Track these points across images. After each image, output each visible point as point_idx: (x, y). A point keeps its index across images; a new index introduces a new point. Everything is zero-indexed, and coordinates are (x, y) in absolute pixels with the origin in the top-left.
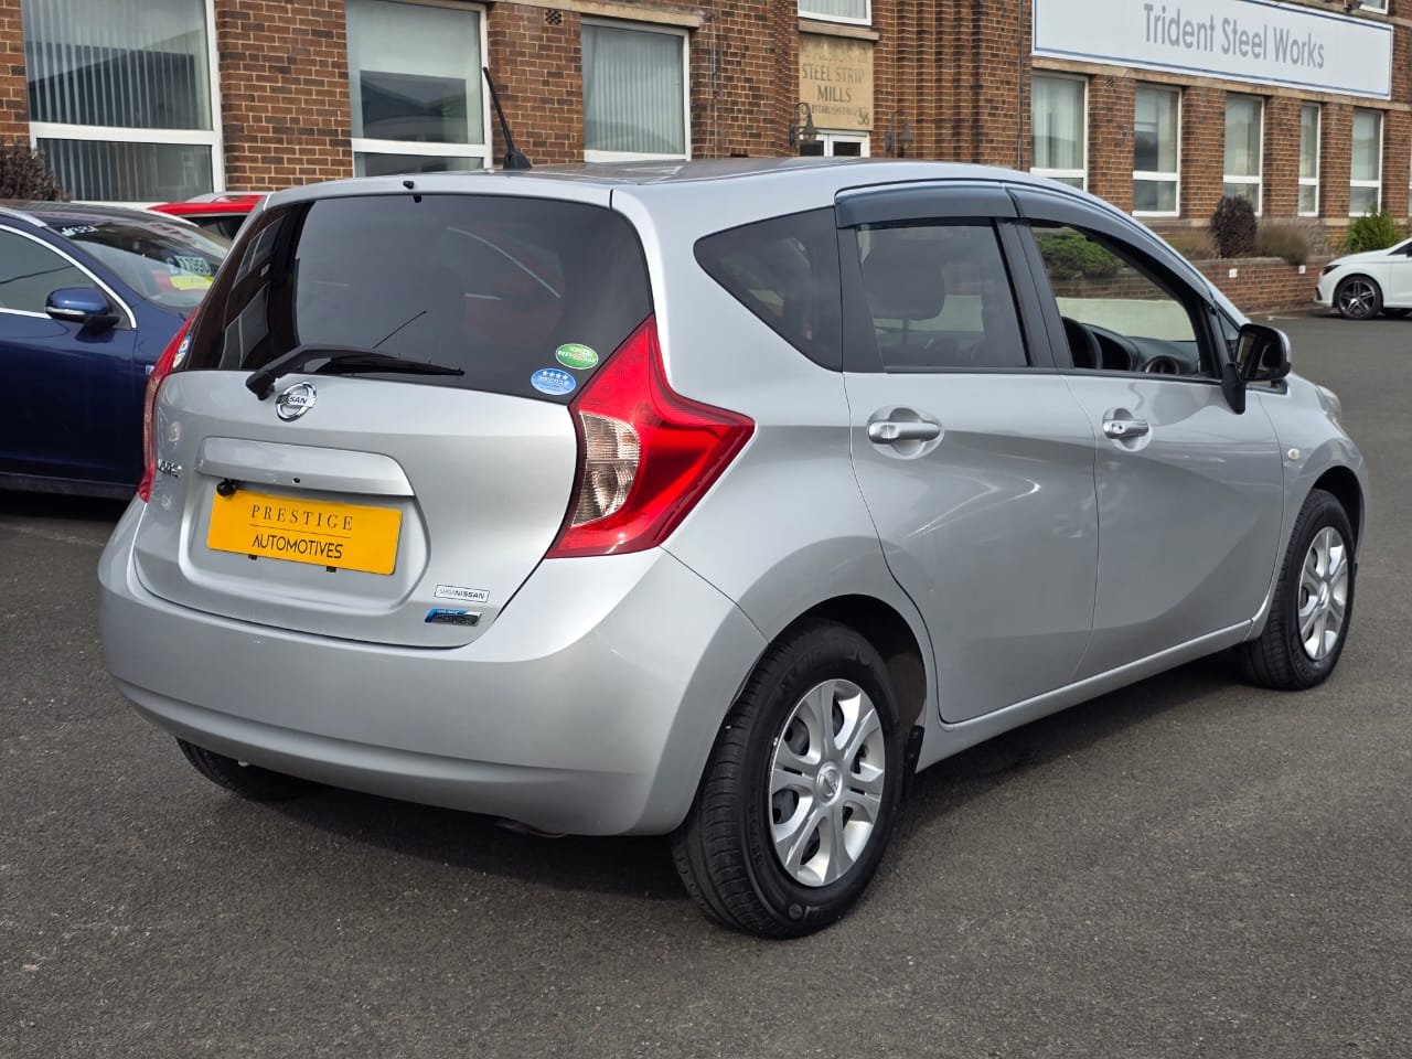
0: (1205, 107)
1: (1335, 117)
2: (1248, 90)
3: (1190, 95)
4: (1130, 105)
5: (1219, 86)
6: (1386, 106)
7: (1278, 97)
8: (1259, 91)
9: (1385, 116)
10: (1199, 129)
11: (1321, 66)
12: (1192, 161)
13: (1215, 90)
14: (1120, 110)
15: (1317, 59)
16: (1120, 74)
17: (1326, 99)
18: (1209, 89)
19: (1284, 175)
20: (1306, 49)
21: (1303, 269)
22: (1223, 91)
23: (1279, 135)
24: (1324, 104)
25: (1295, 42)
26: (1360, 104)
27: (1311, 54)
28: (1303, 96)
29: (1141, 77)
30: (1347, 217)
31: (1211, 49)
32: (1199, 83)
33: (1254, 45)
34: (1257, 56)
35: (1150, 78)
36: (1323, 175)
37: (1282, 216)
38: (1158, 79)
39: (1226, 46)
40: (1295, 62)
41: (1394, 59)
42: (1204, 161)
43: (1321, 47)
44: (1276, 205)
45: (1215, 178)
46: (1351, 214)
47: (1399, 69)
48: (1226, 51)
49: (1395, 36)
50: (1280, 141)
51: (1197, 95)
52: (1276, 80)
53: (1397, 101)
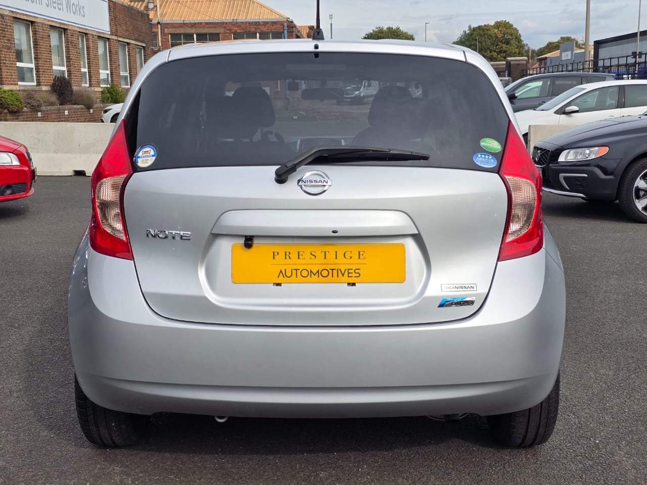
0: (42, 32)
1: (91, 40)
2: (58, 25)
3: (35, 26)
4: (11, 29)
5: (47, 23)
6: (109, 37)
7: (70, 30)
8: (62, 26)
9: (108, 41)
10: (41, 42)
11: (84, 16)
12: (40, 58)
13: (45, 25)
14: (8, 31)
15: (83, 14)
16: (7, 13)
17: (87, 32)
18: (43, 24)
19: (75, 67)
20: (78, 7)
21: (92, 111)
22: (48, 25)
23: (72, 47)
24: (86, 34)
25: (73, 4)
26: (100, 35)
27: (80, 10)
28: (78, 30)
29: (15, 15)
30: (100, 87)
31: (42, 4)
32: (38, 20)
33: (58, 4)
34: (60, 9)
35: (18, 16)
36: (89, 68)
37: (77, 86)
38: (22, 17)
39: (47, 3)
40: (74, 13)
41: (110, 15)
42: (44, 58)
43: (83, 7)
44: (74, 81)
45: (49, 67)
46: (101, 86)
47: (112, 20)
48: (48, 6)
49: (109, 5)
50: (72, 51)
51: (38, 26)
52: (68, 21)
53: (112, 34)
